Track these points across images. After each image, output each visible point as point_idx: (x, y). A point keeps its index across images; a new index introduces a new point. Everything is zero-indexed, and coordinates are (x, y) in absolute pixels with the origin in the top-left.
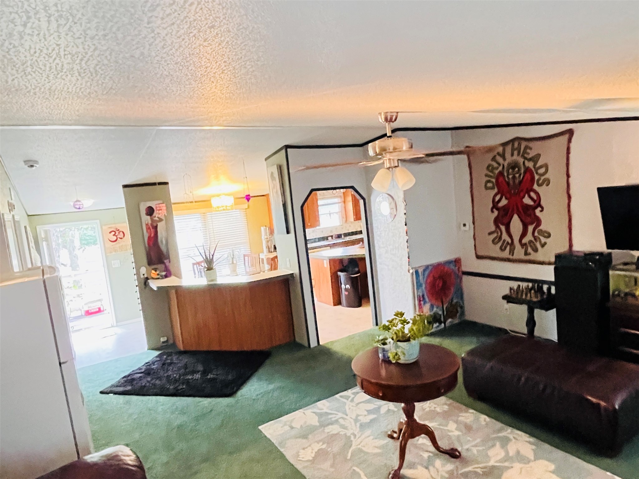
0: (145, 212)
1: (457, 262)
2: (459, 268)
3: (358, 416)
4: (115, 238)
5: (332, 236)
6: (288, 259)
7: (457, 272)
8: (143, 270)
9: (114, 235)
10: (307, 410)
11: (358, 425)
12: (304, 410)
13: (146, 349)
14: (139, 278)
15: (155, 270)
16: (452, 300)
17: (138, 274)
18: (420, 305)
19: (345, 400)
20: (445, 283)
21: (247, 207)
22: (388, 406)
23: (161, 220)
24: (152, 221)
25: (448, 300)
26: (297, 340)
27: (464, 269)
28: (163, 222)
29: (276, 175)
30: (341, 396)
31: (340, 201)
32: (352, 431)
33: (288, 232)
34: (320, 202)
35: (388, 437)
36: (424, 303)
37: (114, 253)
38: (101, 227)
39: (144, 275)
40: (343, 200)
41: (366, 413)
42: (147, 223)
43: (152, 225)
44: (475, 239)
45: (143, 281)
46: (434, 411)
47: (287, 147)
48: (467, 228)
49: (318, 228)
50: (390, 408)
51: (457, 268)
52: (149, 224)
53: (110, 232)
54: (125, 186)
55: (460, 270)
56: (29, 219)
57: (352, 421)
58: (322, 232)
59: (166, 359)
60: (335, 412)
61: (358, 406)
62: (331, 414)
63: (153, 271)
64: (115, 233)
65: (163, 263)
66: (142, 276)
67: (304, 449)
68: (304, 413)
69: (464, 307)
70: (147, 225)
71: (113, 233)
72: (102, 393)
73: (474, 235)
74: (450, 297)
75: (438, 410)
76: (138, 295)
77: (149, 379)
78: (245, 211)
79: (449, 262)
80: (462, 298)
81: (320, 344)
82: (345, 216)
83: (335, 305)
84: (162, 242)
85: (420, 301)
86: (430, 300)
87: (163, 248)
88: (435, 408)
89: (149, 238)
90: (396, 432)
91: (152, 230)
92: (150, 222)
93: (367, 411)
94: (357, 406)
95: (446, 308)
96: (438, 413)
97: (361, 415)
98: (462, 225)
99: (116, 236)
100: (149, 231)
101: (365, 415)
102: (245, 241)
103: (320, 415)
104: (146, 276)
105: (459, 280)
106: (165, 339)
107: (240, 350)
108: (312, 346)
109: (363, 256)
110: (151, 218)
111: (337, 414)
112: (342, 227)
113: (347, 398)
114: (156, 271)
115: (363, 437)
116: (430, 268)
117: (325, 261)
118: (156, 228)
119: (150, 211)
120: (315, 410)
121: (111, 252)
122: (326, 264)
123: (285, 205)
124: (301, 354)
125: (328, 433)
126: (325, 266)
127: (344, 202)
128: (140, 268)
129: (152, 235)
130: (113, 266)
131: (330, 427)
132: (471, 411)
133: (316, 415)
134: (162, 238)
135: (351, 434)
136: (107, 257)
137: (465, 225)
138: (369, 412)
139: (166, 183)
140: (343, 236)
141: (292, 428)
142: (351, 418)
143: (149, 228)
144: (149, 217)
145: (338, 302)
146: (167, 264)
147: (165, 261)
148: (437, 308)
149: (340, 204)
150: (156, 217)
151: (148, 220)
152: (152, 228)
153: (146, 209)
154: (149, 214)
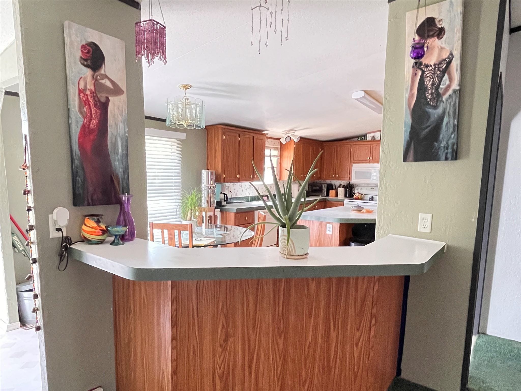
0: (79, 54)
8: (59, 217)
15: (96, 218)
17: (40, 225)
23: (117, 91)
24: (95, 86)
28: (123, 97)
39: (59, 230)
40: (280, 154)
42: (82, 86)
43: (94, 94)
52: (88, 92)
63: (89, 222)
66: (54, 234)
70: (82, 91)
84: (115, 145)
87: (117, 164)
89: (85, 130)
91: (93, 110)
92: (90, 86)
100: (85, 109)
104: (65, 232)
110: (93, 77)
117: (329, 226)
118: (104, 106)
119: (94, 57)
122: (332, 231)
126: (329, 232)
127: (281, 157)
129: (94, 124)
134: (116, 139)
139: (136, 5)
143: (87, 103)
144: (88, 72)
146: (126, 206)
147: (124, 197)
149: (277, 158)
150: (106, 77)
151: (85, 79)
152: (95, 105)
153: (83, 47)
154: (89, 62)
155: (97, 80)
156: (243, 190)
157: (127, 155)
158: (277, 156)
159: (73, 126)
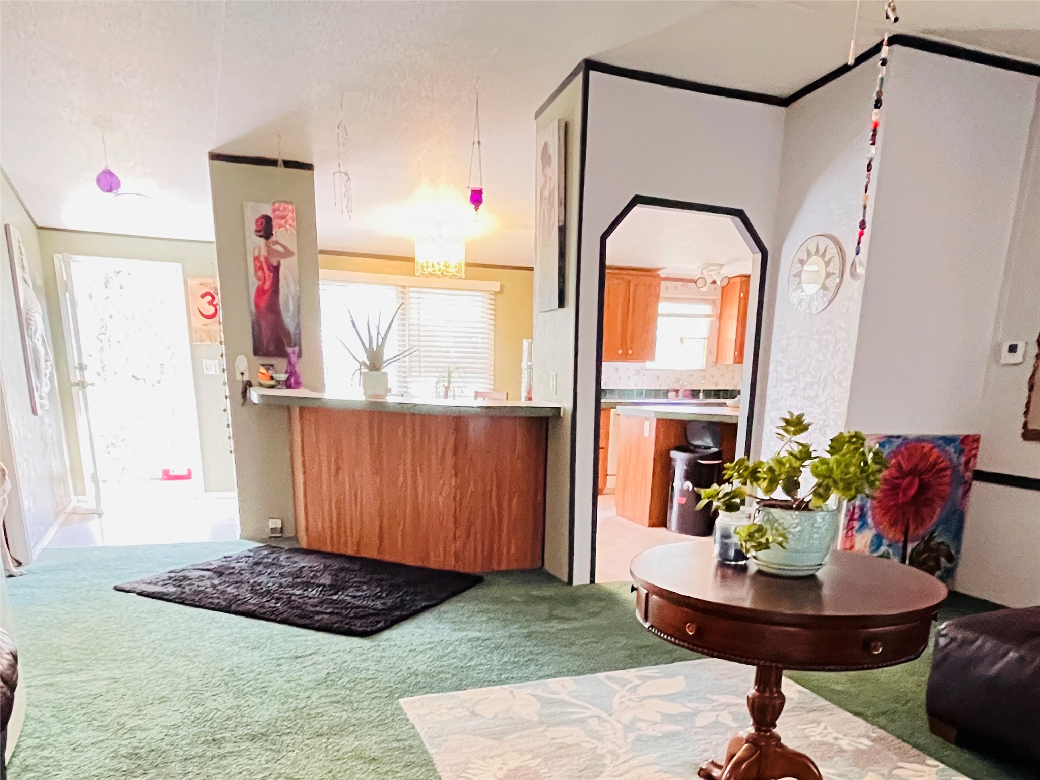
0: (254, 227)
1: (969, 444)
2: (967, 463)
3: (636, 719)
4: (210, 310)
5: (677, 391)
6: (554, 374)
7: (962, 468)
8: (242, 363)
9: (211, 303)
10: (520, 687)
11: (632, 736)
12: (515, 688)
13: (238, 537)
14: (231, 382)
15: (268, 367)
16: (931, 537)
17: (230, 369)
18: (849, 528)
19: (616, 687)
20: (923, 488)
21: (498, 290)
22: (717, 716)
23: (288, 253)
24: (268, 252)
25: (921, 532)
26: (548, 567)
27: (983, 464)
28: (294, 259)
29: (555, 151)
30: (609, 678)
31: (710, 313)
32: (611, 746)
33: (561, 303)
34: (663, 307)
35: (699, 774)
36: (861, 527)
37: (208, 343)
38: (186, 282)
39: (242, 374)
40: (718, 312)
41: (658, 718)
42: (256, 254)
43: (266, 259)
44: (1031, 388)
45: (240, 388)
46: (832, 745)
47: (590, 65)
48: (1017, 357)
49: (649, 364)
50: (720, 719)
51: (963, 459)
52: (262, 259)
53: (203, 296)
54: (216, 157)
55: (971, 464)
56: (39, 235)
57: (619, 726)
58: (658, 378)
59: (267, 556)
60: (584, 704)
61: (643, 703)
62: (573, 705)
63: (263, 370)
64: (213, 298)
65: (284, 354)
66: (239, 377)
67: (484, 758)
68: (512, 692)
69: (958, 558)
70: (257, 259)
71: (209, 298)
72: (117, 589)
73: (1033, 377)
74: (929, 525)
75: (844, 743)
76: (228, 418)
77: (216, 582)
78: (493, 297)
79: (948, 440)
80: (958, 535)
81: (596, 581)
82: (714, 351)
83: (652, 525)
84: (287, 302)
85: (851, 519)
86: (877, 524)
87: (289, 321)
88: (836, 739)
89: (260, 292)
90: (720, 767)
91: (267, 273)
92: (264, 253)
93: (663, 715)
94: (641, 701)
95: (913, 550)
96: (842, 751)
97: (644, 720)
98: (1006, 348)
99: (215, 306)
100: (260, 273)
101: (655, 723)
102: (484, 366)
103: (547, 703)
104: (246, 378)
105: (960, 491)
106: (278, 524)
107: (419, 564)
108: (576, 582)
109: (734, 421)
110: (266, 244)
111: (589, 709)
112: (703, 374)
113: (623, 683)
114: (268, 369)
115: (635, 762)
116: (898, 442)
117: (647, 423)
118: (276, 270)
119: (266, 228)
120: (539, 692)
121: (202, 340)
122: (649, 431)
123: (563, 231)
124: (548, 591)
125: (553, 739)
126: (646, 434)
127: (720, 317)
128: (235, 359)
129: (267, 285)
130: (205, 372)
131: (564, 728)
132: (931, 761)
133: (538, 700)
134: (288, 298)
135: (608, 752)
136: (192, 348)
137: (1013, 349)
138: (668, 718)
139: (309, 167)
140: (701, 394)
141: (474, 714)
142: (619, 721)
143: (261, 268)
144: (262, 241)
145: (660, 520)
146: (294, 358)
147: (289, 350)
148: (889, 546)
149: (709, 320)
150: (277, 243)
151: (259, 248)
152: (269, 269)
153: (257, 221)
154: (262, 233)
155: (269, 247)
156: (620, 378)
157: (299, 312)
158: (708, 316)
159: (251, 288)
